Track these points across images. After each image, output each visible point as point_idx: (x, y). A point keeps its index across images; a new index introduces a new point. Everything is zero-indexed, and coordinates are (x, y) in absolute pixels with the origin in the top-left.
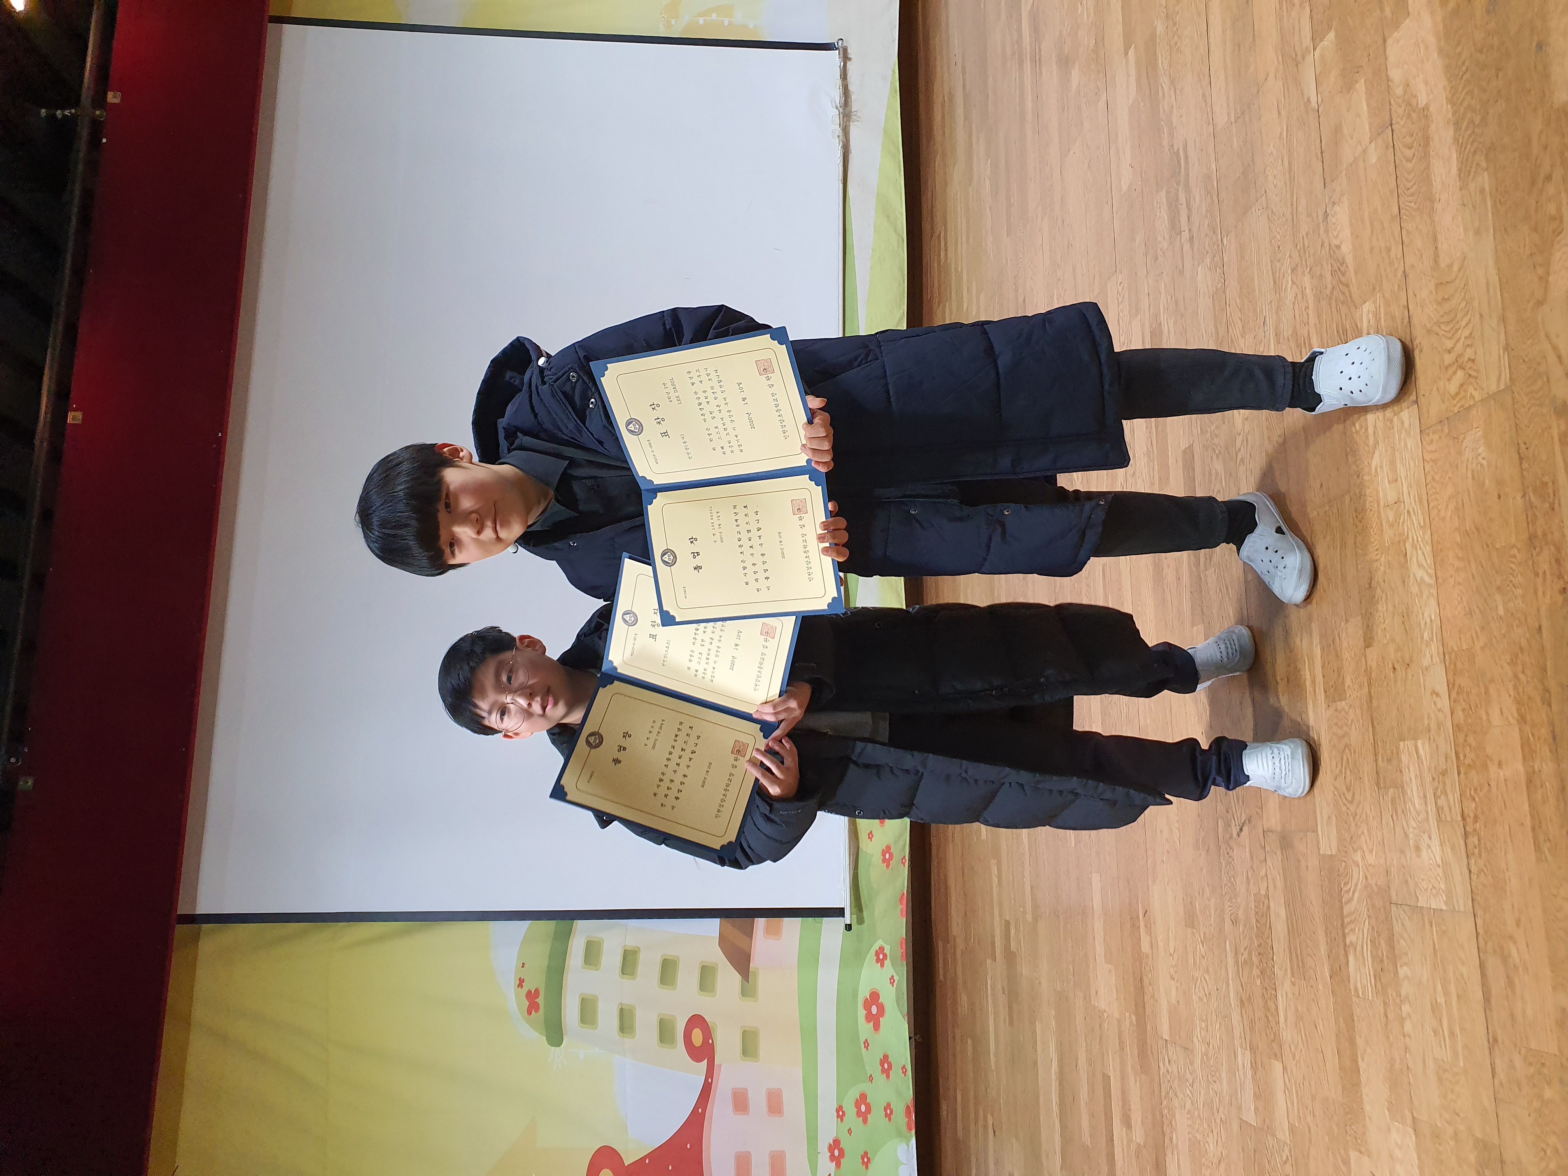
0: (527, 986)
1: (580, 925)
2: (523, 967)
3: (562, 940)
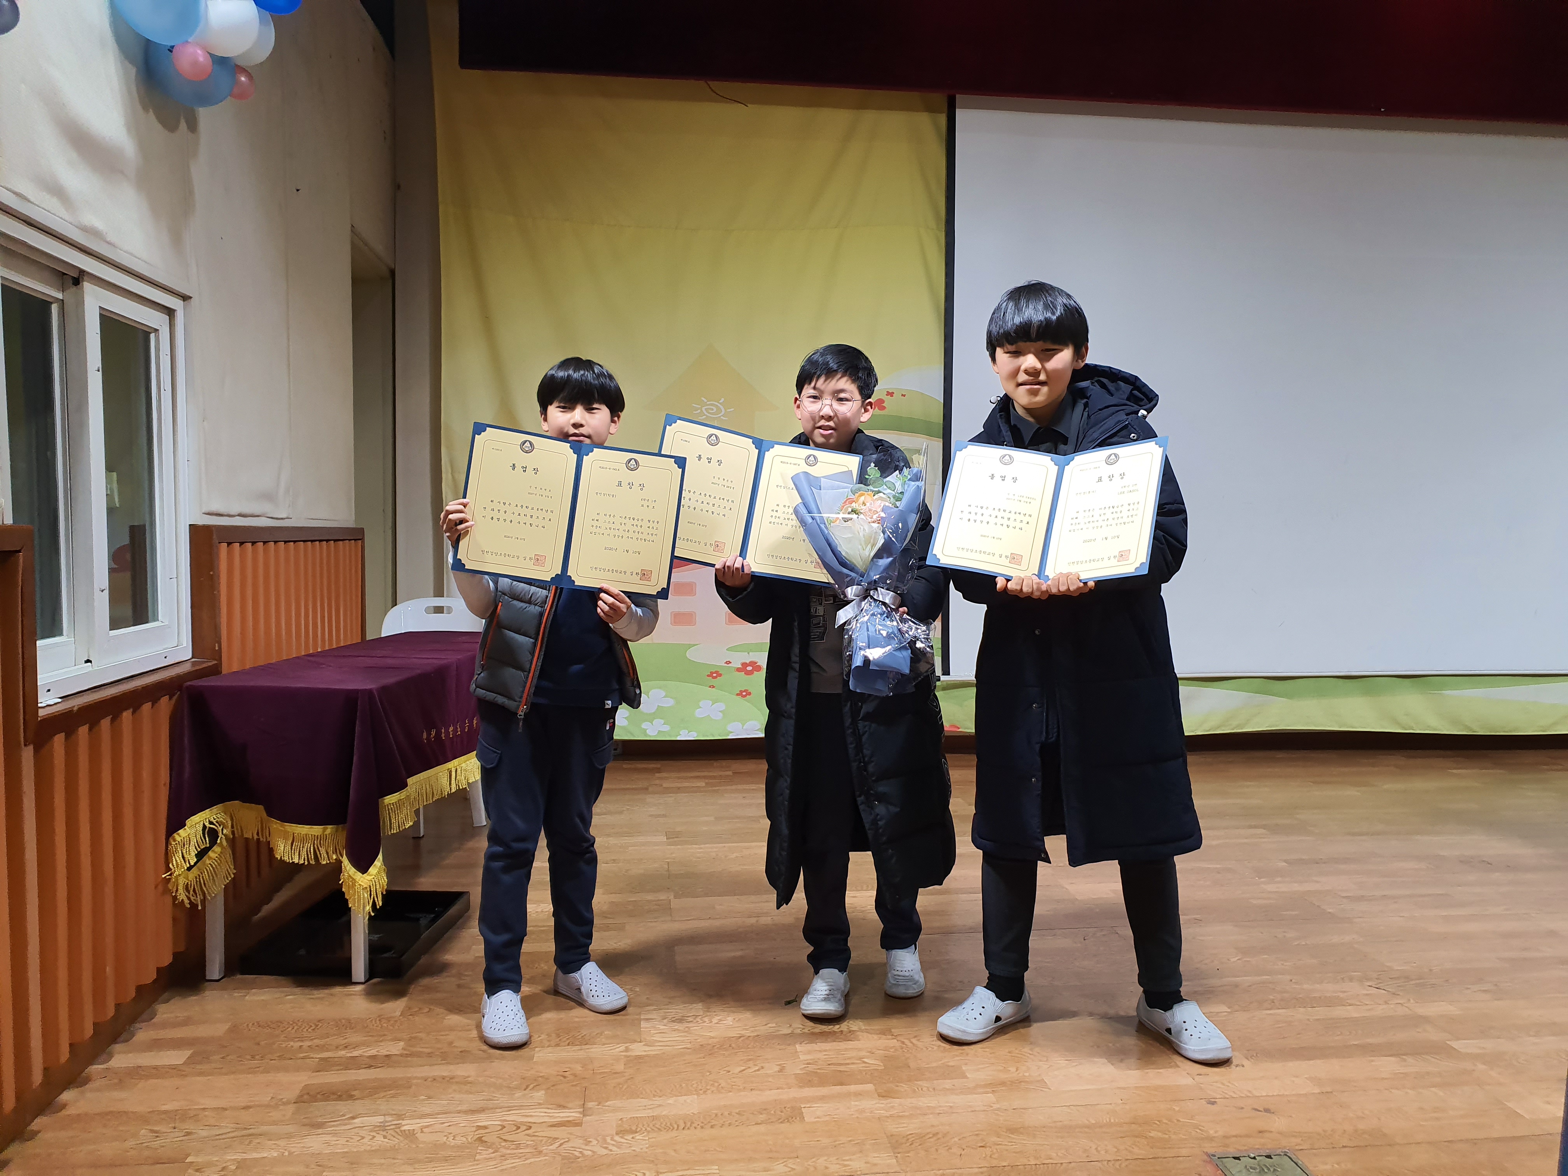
0: (887, 399)
1: (939, 444)
2: (902, 395)
3: (923, 428)
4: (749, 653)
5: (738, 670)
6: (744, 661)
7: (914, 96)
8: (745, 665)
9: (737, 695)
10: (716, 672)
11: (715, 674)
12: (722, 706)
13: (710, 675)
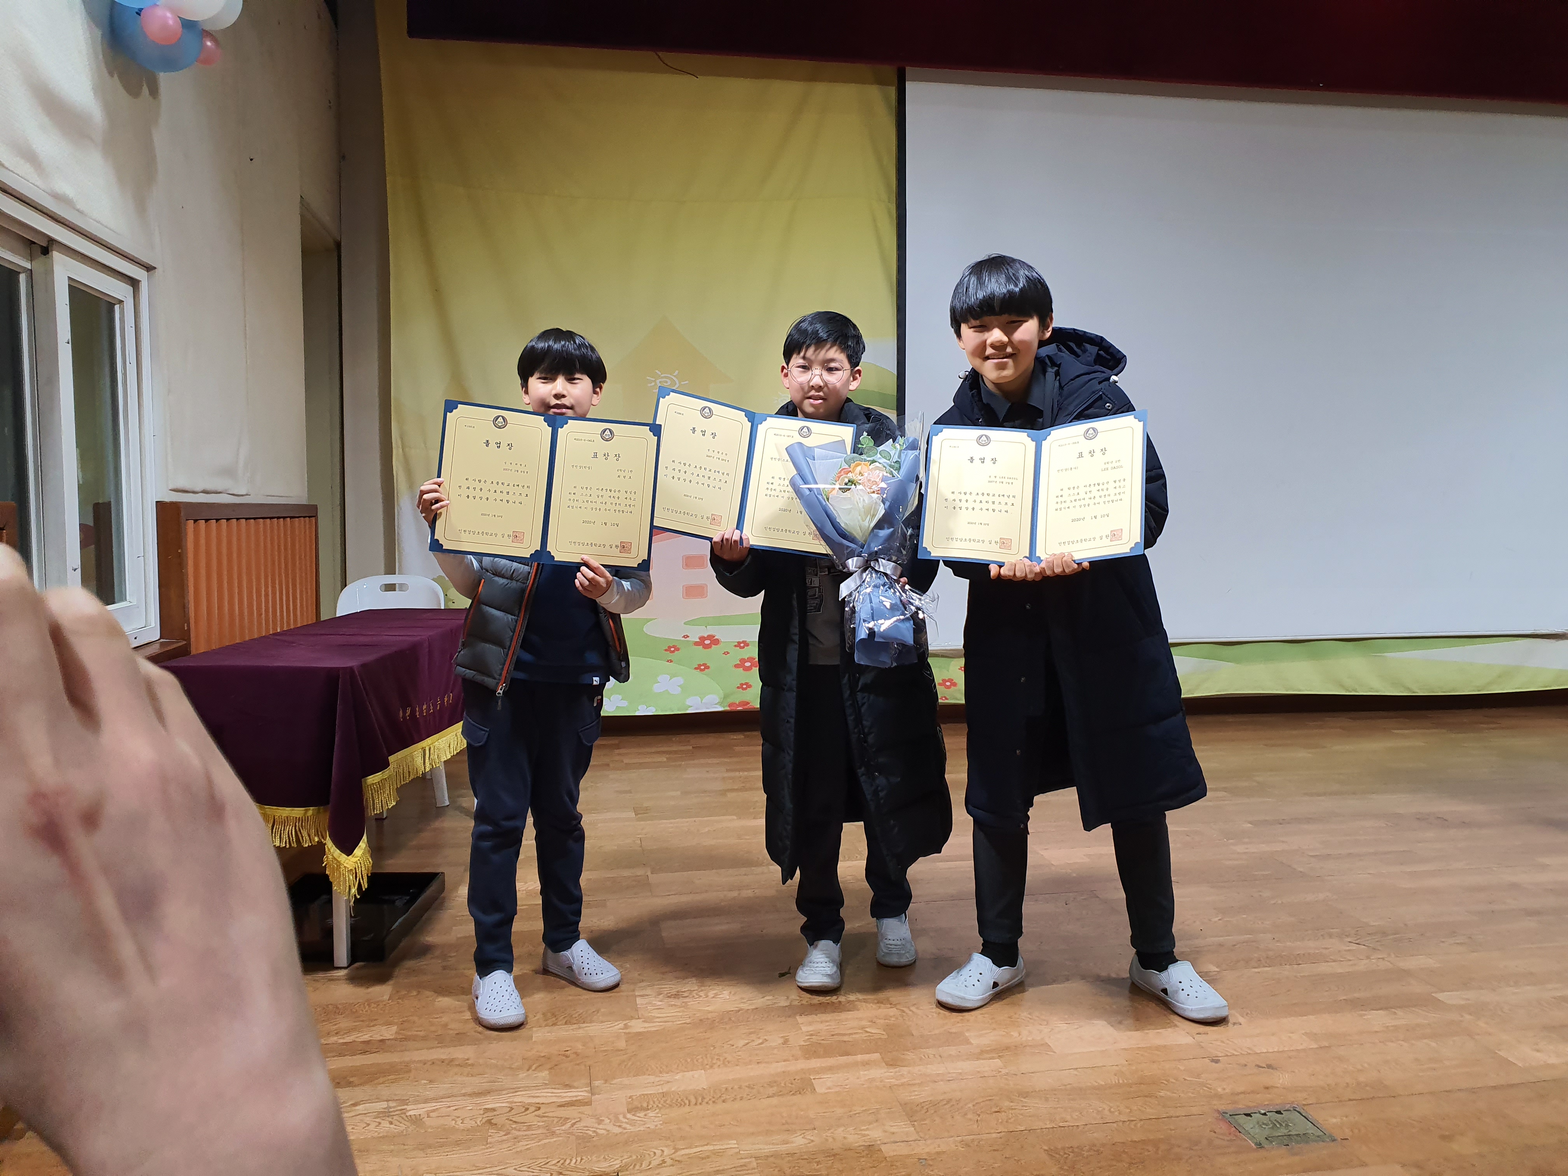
3: (878, 400)
4: (706, 627)
5: (696, 644)
6: (701, 635)
7: (863, 69)
8: (703, 639)
9: (696, 669)
10: (674, 647)
11: (673, 649)
12: (680, 680)
13: (668, 649)
